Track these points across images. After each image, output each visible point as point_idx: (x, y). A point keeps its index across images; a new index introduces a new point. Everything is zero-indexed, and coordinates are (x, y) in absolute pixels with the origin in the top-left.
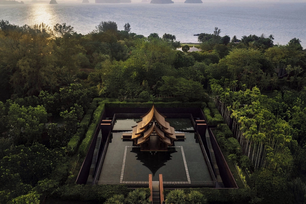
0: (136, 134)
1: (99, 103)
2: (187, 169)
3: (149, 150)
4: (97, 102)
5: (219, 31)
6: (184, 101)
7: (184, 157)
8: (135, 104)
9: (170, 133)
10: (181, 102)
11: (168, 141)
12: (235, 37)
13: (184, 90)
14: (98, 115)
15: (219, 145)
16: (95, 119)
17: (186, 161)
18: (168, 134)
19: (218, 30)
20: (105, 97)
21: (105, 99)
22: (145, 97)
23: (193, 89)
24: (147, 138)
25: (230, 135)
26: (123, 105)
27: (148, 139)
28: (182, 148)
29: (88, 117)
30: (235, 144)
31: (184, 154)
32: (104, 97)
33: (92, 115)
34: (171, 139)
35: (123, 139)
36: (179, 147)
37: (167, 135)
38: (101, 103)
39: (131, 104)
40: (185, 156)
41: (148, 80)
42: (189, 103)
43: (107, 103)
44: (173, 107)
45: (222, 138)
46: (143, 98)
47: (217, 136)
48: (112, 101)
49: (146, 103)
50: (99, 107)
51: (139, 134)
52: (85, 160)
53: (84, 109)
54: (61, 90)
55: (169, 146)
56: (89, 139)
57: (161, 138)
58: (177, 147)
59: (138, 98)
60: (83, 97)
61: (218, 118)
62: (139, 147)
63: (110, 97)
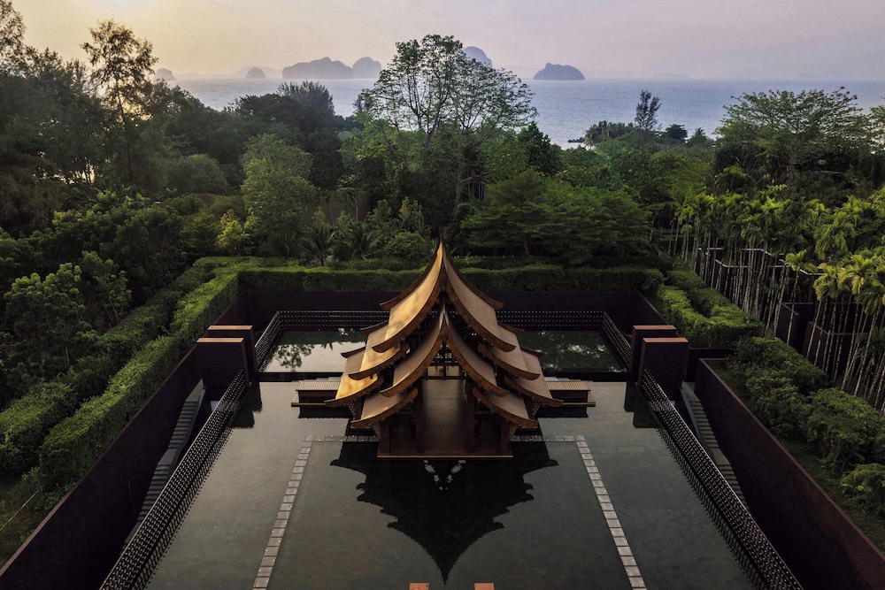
0: (357, 376)
1: (214, 271)
2: (624, 550)
3: (421, 452)
4: (210, 267)
5: (654, 103)
6: (572, 263)
7: (601, 484)
8: (367, 274)
9: (525, 369)
10: (559, 268)
11: (517, 409)
12: (699, 132)
13: (573, 214)
14: (194, 306)
15: (768, 426)
16: (178, 321)
17: (611, 507)
18: (511, 377)
19: (650, 101)
20: (246, 255)
21: (245, 259)
22: (409, 252)
23: (609, 215)
24: (409, 390)
25: (817, 382)
26: (316, 278)
27: (415, 393)
28: (585, 444)
29: (144, 315)
30: (865, 419)
31: (596, 469)
32: (244, 254)
33: (172, 307)
34: (529, 399)
35: (302, 408)
36: (570, 438)
37: (509, 379)
38: (225, 270)
39: (350, 274)
40: (603, 479)
41: (421, 202)
42: (591, 270)
43: (249, 270)
44: (527, 290)
45: (781, 390)
46: (402, 255)
47: (753, 384)
48: (272, 266)
49: (415, 271)
50: (212, 283)
51: (369, 373)
52: (64, 499)
53: (133, 283)
54: (59, 218)
55: (520, 432)
56: (118, 398)
57: (482, 390)
58: (558, 438)
59: (380, 256)
60: (128, 229)
61: (729, 318)
62: (372, 439)
63: (266, 255)
